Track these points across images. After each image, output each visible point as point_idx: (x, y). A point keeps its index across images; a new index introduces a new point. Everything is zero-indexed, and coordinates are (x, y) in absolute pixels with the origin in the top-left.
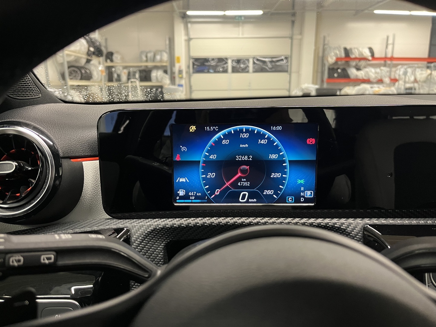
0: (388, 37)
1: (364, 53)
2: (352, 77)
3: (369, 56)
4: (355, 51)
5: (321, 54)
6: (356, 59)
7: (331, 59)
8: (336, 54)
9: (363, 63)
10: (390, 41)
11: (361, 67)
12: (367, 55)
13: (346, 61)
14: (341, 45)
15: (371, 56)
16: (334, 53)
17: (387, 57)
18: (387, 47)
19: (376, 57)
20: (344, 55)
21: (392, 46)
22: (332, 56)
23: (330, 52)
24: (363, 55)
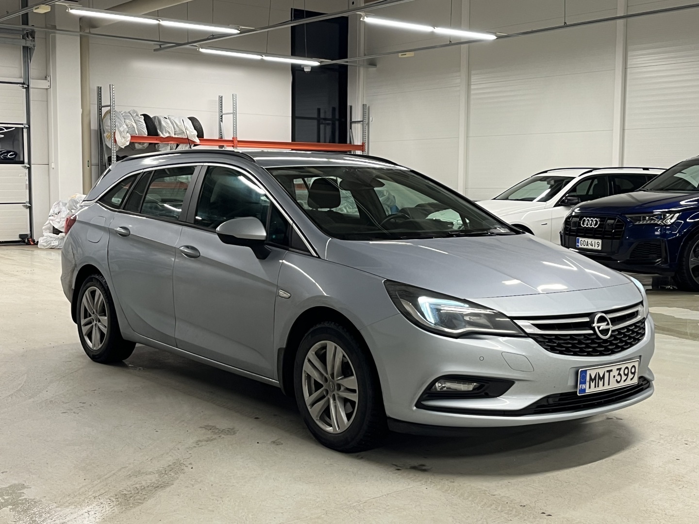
0: (221, 98)
1: (184, 130)
3: (194, 135)
4: (167, 123)
5: (94, 126)
6: (170, 138)
7: (123, 141)
8: (131, 129)
10: (227, 108)
12: (192, 134)
13: (150, 144)
14: (136, 109)
15: (198, 136)
16: (127, 125)
17: (223, 139)
18: (222, 119)
19: (205, 137)
20: (146, 131)
21: (233, 117)
22: (123, 131)
23: (120, 123)
24: (183, 133)
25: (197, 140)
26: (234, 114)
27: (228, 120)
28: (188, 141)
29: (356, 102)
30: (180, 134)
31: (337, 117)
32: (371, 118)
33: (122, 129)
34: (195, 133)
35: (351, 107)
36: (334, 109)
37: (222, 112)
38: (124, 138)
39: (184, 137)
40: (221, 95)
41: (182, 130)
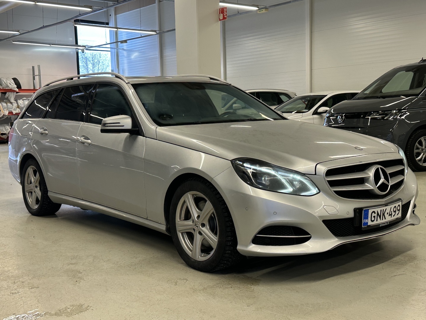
0: (33, 67)
1: (9, 85)
9: (10, 95)
10: (36, 73)
12: (13, 87)
15: (17, 88)
17: (35, 89)
18: (35, 78)
19: (22, 89)
21: (39, 77)
24: (8, 86)
25: (17, 90)
26: (39, 75)
27: (37, 78)
28: (11, 91)
30: (6, 87)
34: (16, 86)
37: (34, 74)
39: (9, 89)
40: (33, 66)
41: (8, 85)
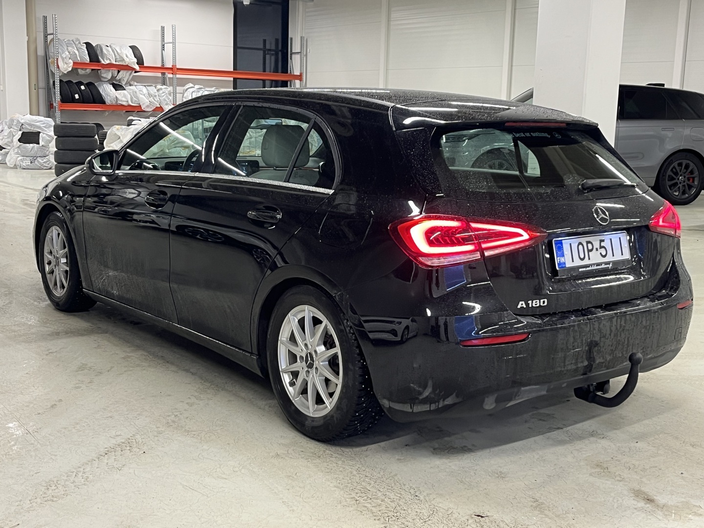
0: (163, 28)
1: (125, 57)
2: (108, 101)
3: (133, 62)
4: (108, 51)
5: (41, 52)
6: (110, 65)
7: (66, 66)
8: (73, 56)
9: (124, 76)
10: (168, 38)
11: (123, 83)
13: (92, 70)
14: (79, 37)
15: (138, 63)
16: (69, 52)
17: (165, 67)
18: (164, 47)
19: (145, 65)
20: (88, 58)
21: (173, 46)
22: (66, 58)
23: (62, 50)
24: (124, 60)
25: (137, 67)
26: (174, 43)
27: (169, 48)
28: (127, 68)
29: (295, 34)
30: (120, 61)
31: (280, 48)
32: (308, 50)
33: (64, 56)
34: (135, 60)
35: (291, 39)
36: (277, 40)
37: (164, 41)
38: (67, 64)
39: (124, 64)
40: (163, 26)
41: (123, 58)
